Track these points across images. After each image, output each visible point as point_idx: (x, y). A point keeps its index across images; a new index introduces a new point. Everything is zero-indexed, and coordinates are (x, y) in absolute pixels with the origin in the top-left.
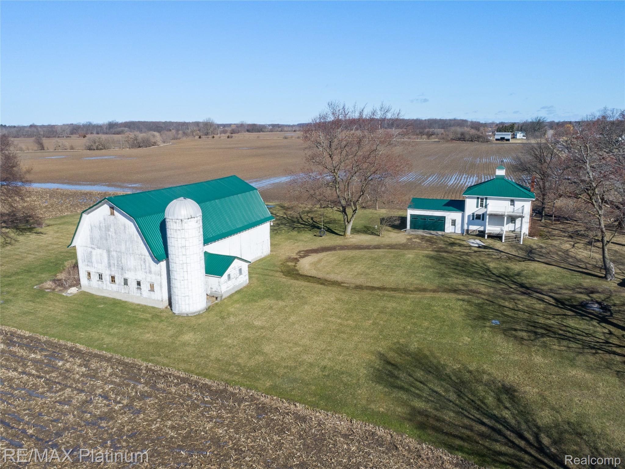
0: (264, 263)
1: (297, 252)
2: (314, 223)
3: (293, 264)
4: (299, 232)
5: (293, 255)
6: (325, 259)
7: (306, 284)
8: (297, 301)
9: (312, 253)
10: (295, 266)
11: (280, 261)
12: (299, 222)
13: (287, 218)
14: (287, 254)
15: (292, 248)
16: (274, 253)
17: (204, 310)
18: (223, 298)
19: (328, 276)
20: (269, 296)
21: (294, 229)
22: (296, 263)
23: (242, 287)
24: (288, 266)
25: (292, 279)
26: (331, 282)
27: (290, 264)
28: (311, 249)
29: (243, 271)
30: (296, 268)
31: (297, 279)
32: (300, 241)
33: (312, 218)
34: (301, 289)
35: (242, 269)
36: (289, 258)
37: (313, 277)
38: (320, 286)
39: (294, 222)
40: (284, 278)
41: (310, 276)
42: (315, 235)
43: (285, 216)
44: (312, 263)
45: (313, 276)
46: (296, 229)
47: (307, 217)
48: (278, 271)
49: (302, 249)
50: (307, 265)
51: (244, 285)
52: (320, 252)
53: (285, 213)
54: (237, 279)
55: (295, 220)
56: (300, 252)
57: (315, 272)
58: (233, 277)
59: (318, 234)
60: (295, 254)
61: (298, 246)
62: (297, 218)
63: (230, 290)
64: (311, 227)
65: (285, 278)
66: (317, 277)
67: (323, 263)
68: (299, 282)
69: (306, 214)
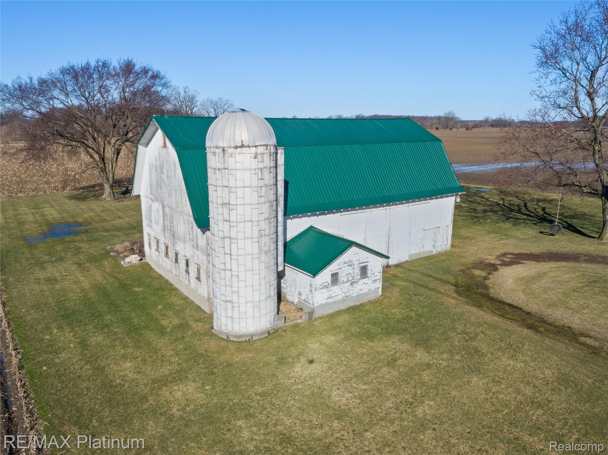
0: (431, 264)
1: (498, 254)
2: (545, 215)
3: (484, 274)
4: (514, 225)
5: (489, 257)
6: (552, 275)
7: (495, 319)
8: (458, 357)
9: (528, 259)
10: (486, 278)
11: (463, 265)
12: (519, 211)
13: (504, 205)
14: (480, 256)
15: (492, 246)
16: (457, 250)
17: (262, 334)
18: (315, 316)
19: (549, 311)
20: (405, 330)
21: (508, 219)
22: (489, 274)
23: (364, 300)
24: (473, 277)
25: (468, 303)
26: (556, 326)
27: (477, 272)
28: (528, 252)
29: (369, 272)
30: (487, 282)
31: (480, 306)
32: (512, 237)
33: (544, 209)
34: (479, 330)
35: (369, 267)
36: (481, 263)
37: (516, 307)
38: (526, 332)
39: (512, 210)
40: (453, 298)
41: (510, 305)
42: (542, 233)
43: (501, 202)
44: (523, 279)
45: (515, 304)
46: (512, 220)
47: (537, 206)
48: (448, 282)
49: (511, 251)
50: (511, 280)
51: (371, 297)
52: (545, 261)
53: (503, 199)
54: (355, 285)
55: (516, 208)
56: (505, 255)
57: (523, 297)
58: (345, 280)
59: (548, 230)
60: (494, 257)
61: (506, 245)
62: (518, 206)
63: (335, 303)
64: (539, 219)
65: (456, 299)
66: (525, 308)
67: (544, 282)
68: (481, 313)
69: (535, 203)
